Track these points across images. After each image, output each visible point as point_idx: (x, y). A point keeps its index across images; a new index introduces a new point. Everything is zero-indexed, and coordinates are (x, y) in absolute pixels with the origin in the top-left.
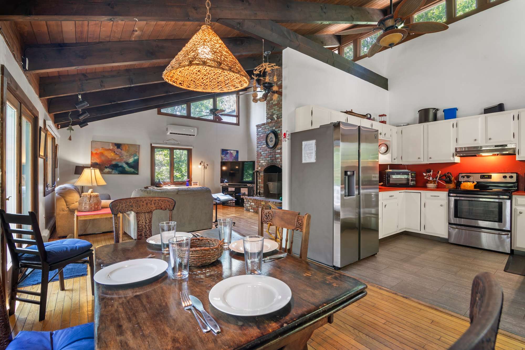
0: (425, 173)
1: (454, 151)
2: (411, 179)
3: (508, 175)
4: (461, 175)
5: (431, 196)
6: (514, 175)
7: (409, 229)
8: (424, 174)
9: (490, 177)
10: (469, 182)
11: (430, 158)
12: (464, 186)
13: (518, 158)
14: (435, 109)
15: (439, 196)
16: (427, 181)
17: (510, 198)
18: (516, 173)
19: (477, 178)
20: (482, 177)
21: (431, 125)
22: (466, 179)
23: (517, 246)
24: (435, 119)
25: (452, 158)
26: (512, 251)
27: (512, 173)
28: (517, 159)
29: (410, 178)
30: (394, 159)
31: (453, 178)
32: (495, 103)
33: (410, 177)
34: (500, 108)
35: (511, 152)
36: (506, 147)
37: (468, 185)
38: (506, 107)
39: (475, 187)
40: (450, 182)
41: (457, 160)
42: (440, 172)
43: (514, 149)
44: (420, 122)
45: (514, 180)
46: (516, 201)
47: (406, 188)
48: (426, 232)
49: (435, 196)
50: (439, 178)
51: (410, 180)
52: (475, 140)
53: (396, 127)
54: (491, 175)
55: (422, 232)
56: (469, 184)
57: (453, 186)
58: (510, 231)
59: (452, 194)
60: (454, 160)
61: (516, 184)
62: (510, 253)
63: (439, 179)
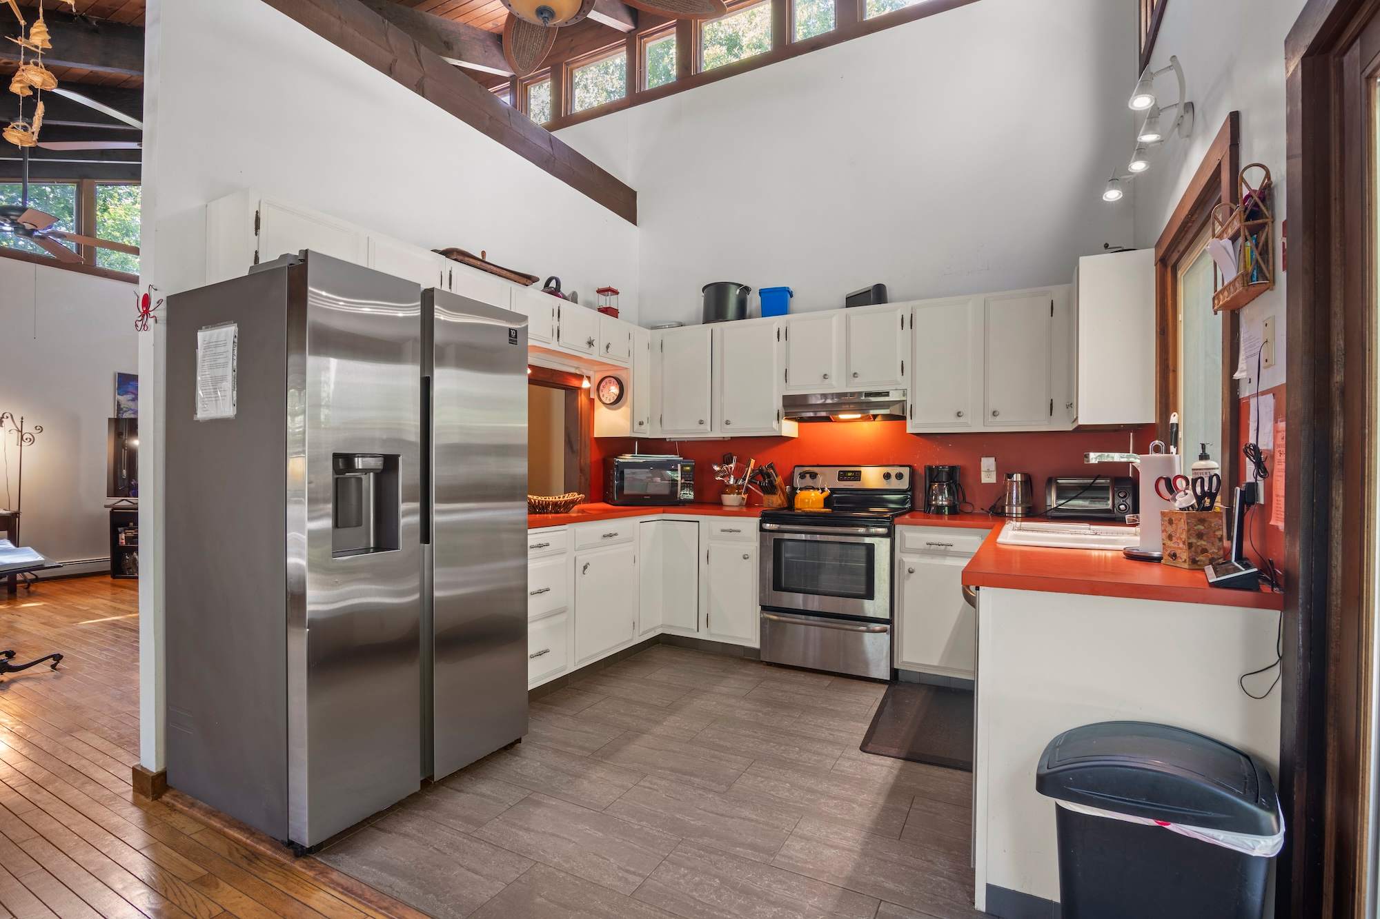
0: (719, 465)
1: (778, 404)
2: (683, 481)
3: (894, 471)
4: (798, 471)
5: (723, 531)
6: (906, 471)
7: (671, 627)
8: (716, 468)
9: (857, 476)
10: (813, 488)
11: (727, 423)
12: (803, 501)
13: (911, 427)
14: (740, 285)
15: (739, 531)
16: (724, 488)
17: (890, 535)
18: (909, 466)
19: (829, 479)
20: (843, 476)
21: (729, 329)
22: (808, 481)
23: (905, 659)
24: (742, 314)
25: (775, 424)
26: (894, 672)
27: (901, 466)
28: (910, 429)
29: (679, 479)
30: (641, 424)
31: (778, 480)
32: (867, 283)
33: (679, 475)
34: (877, 295)
35: (896, 411)
36: (886, 399)
37: (811, 500)
38: (891, 292)
39: (827, 502)
40: (771, 489)
41: (790, 429)
42: (753, 461)
43: (902, 403)
44: (707, 320)
45: (904, 484)
46: (903, 539)
47: (661, 509)
48: (711, 635)
49: (731, 531)
50: (752, 477)
51: (679, 483)
52: (825, 376)
53: (649, 331)
54: (860, 472)
55: (702, 635)
56: (813, 495)
57: (780, 502)
58: (890, 621)
59: (768, 525)
60: (780, 428)
61: (909, 493)
62: (889, 679)
63: (750, 482)
